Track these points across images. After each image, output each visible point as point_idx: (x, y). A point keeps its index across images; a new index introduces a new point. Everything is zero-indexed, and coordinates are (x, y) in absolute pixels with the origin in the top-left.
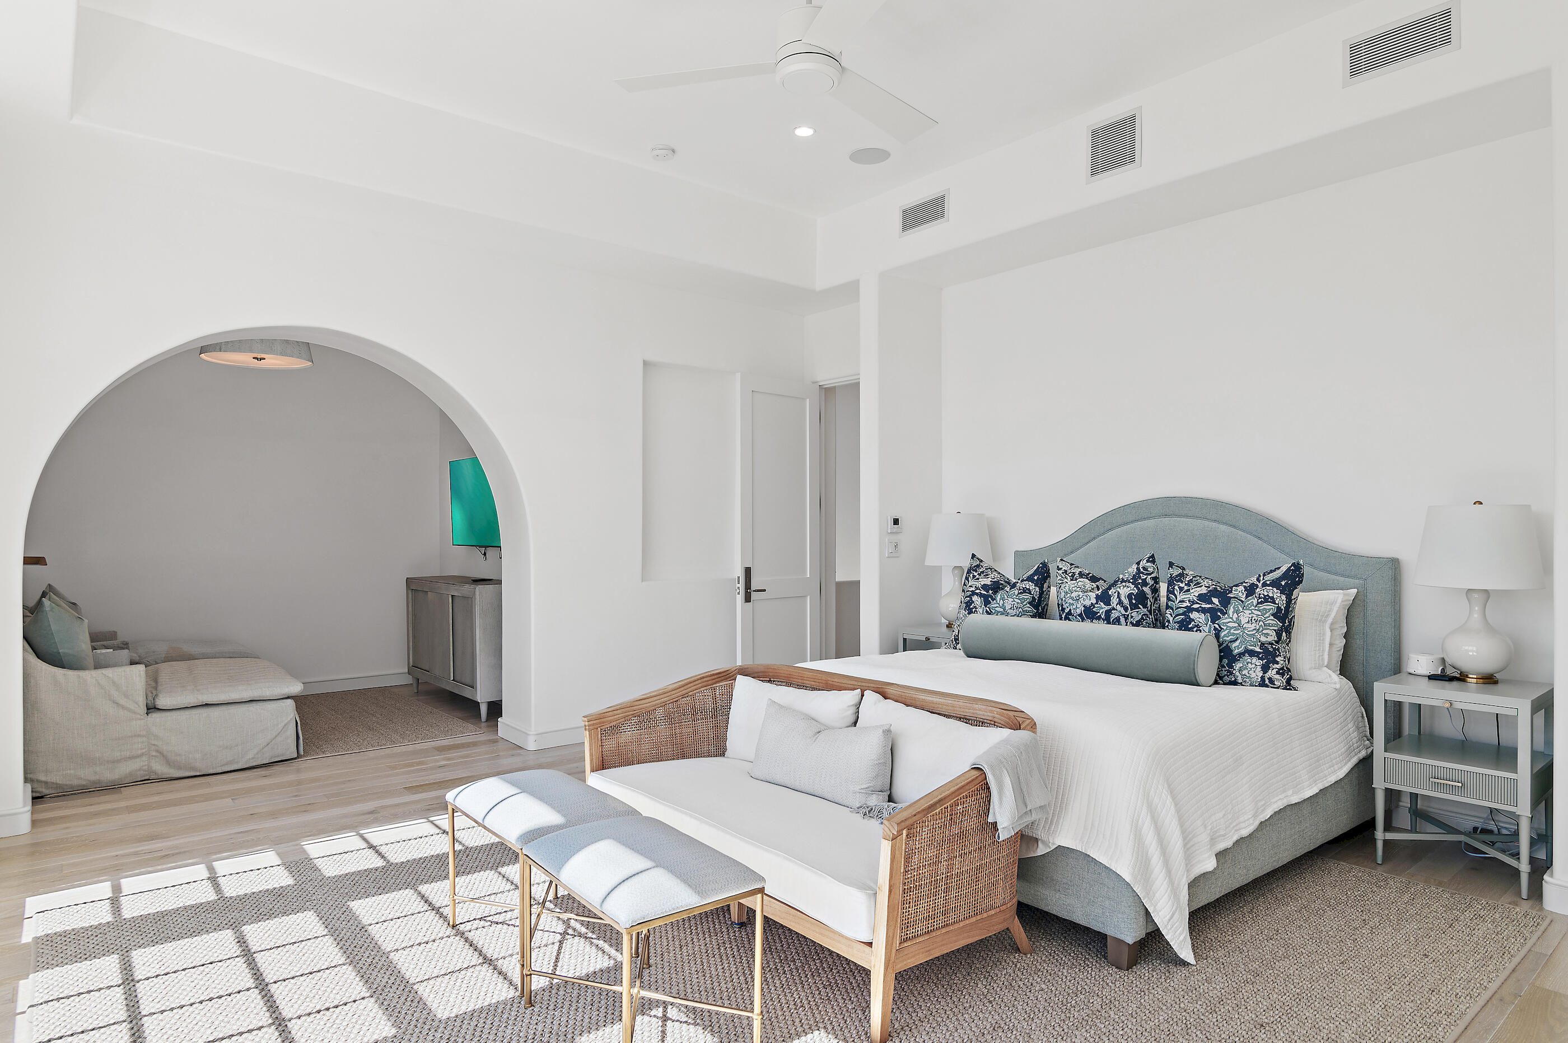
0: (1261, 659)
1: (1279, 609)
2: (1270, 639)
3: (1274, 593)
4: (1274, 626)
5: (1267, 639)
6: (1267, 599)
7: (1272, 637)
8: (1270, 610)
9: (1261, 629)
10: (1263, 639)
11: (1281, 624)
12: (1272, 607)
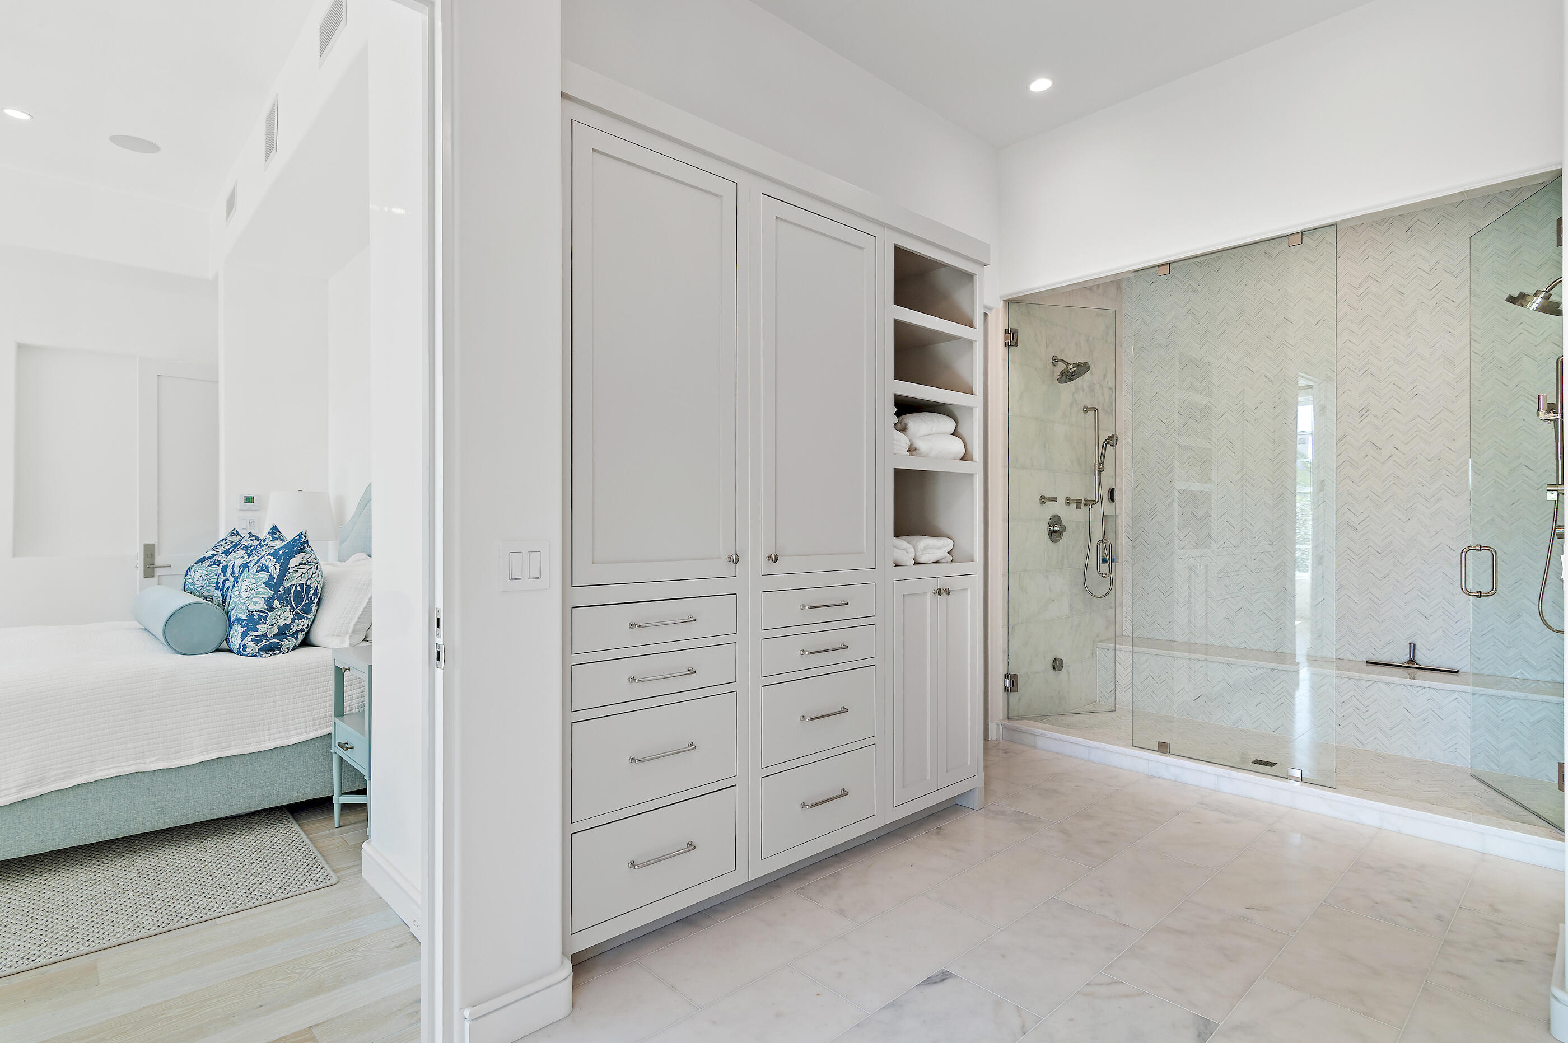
0: (243, 627)
1: (271, 577)
2: (259, 607)
3: (270, 561)
4: (264, 594)
5: (254, 607)
6: (265, 568)
7: (262, 605)
8: (262, 578)
9: (252, 597)
10: (251, 607)
11: (273, 592)
12: (265, 575)
